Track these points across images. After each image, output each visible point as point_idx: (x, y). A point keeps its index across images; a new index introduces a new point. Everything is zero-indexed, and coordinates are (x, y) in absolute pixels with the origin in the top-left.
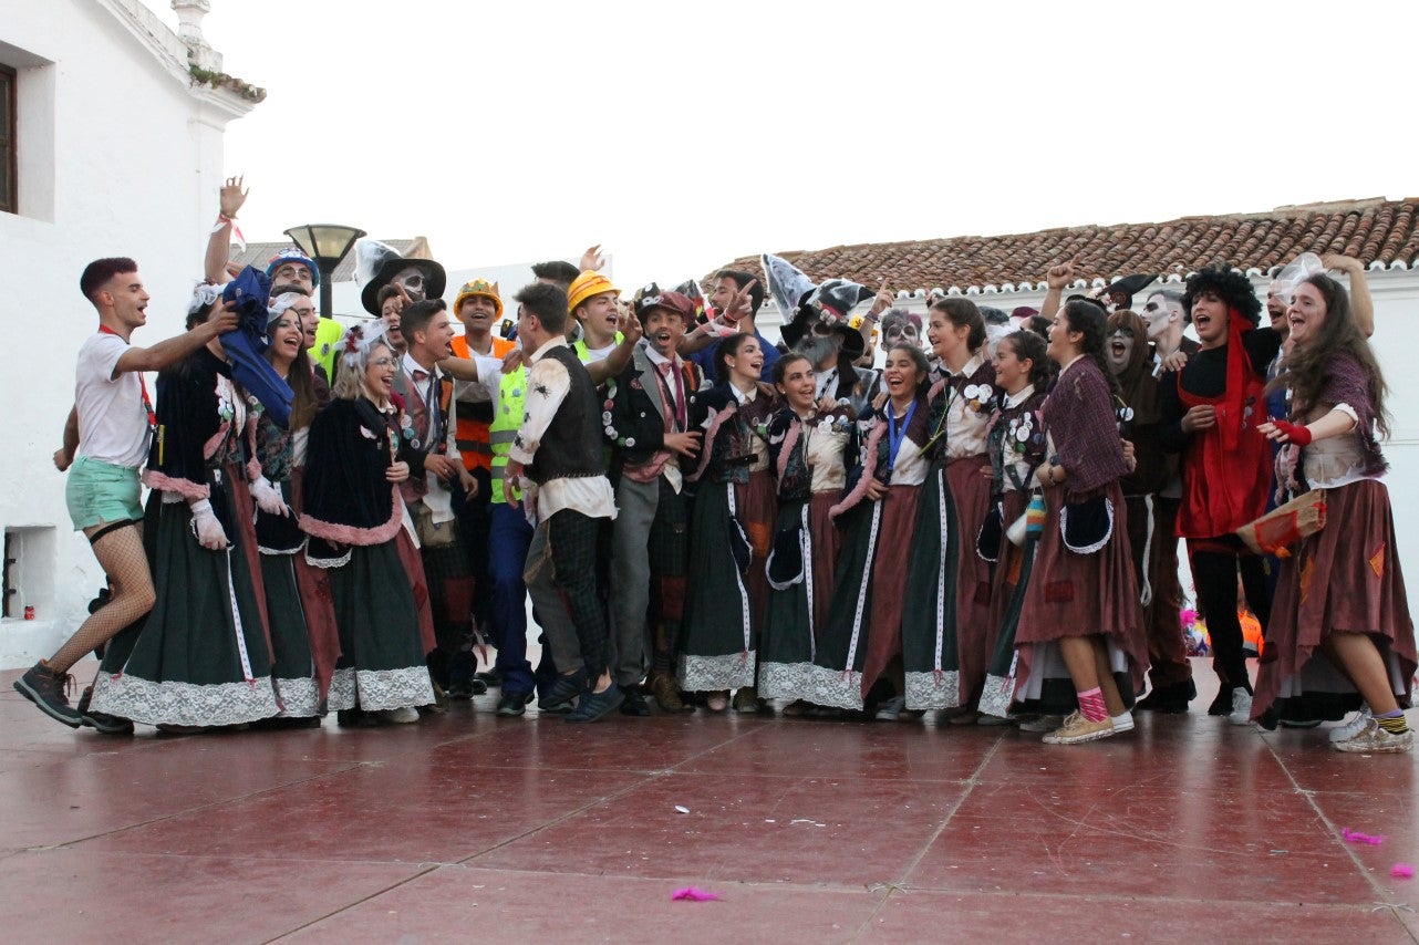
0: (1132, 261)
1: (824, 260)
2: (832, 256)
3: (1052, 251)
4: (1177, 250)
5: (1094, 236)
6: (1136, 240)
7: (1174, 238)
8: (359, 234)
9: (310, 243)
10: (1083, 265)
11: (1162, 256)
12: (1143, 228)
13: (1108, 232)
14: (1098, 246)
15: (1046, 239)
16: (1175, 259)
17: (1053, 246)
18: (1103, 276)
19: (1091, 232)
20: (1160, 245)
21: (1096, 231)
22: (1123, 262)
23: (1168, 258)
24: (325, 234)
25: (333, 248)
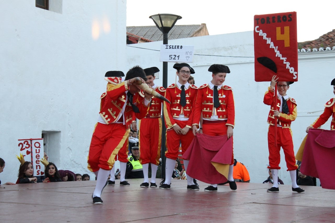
8: (179, 17)
9: (160, 21)
24: (165, 18)
25: (168, 23)
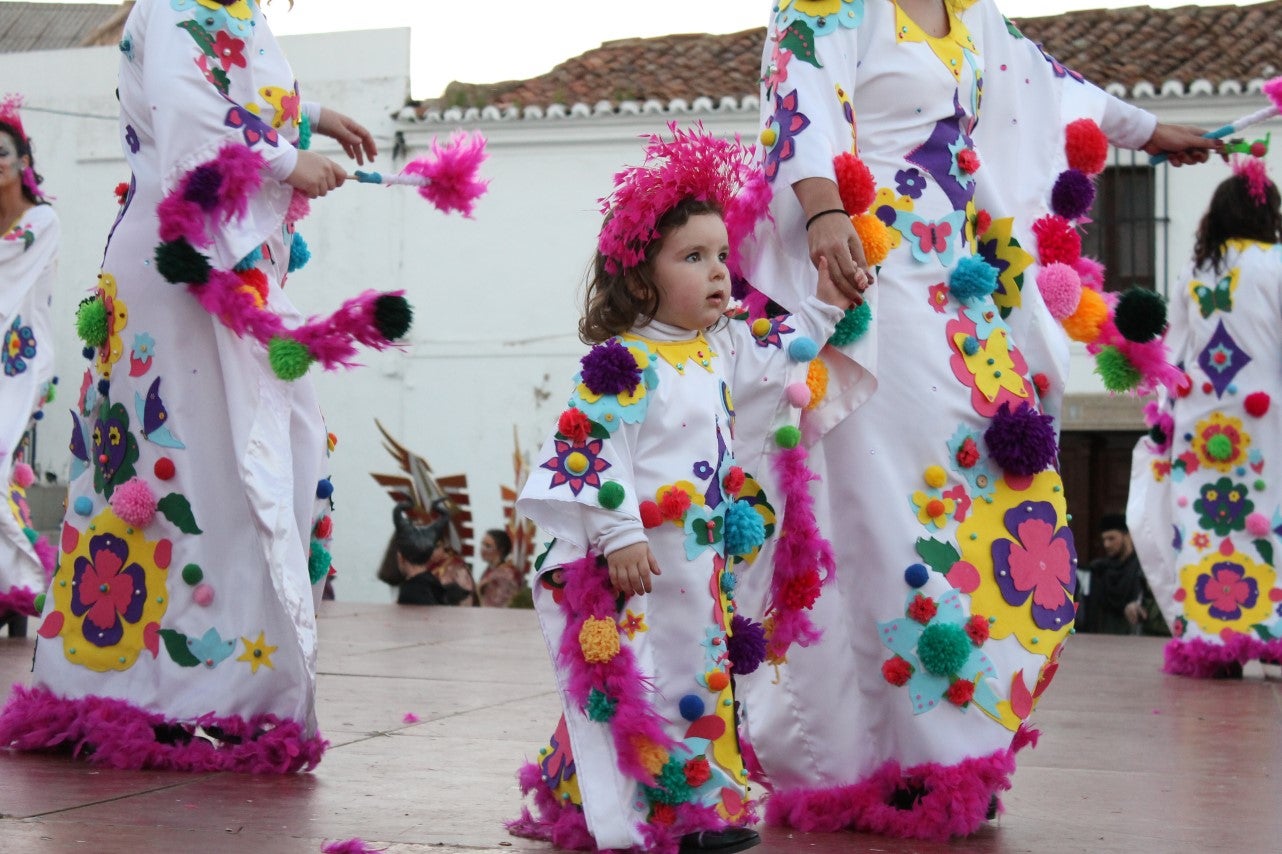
0: (1199, 60)
1: (736, 48)
2: (747, 43)
3: (1080, 43)
4: (1269, 46)
5: (1144, 22)
6: (1208, 29)
7: (1266, 28)
10: (1122, 64)
11: (1243, 53)
12: (1219, 13)
13: (1166, 17)
14: (1150, 37)
15: (1070, 25)
16: (1263, 58)
17: (1081, 35)
18: (1150, 80)
19: (1140, 16)
20: (1242, 37)
21: (1147, 13)
22: (1183, 61)
23: (1252, 56)
